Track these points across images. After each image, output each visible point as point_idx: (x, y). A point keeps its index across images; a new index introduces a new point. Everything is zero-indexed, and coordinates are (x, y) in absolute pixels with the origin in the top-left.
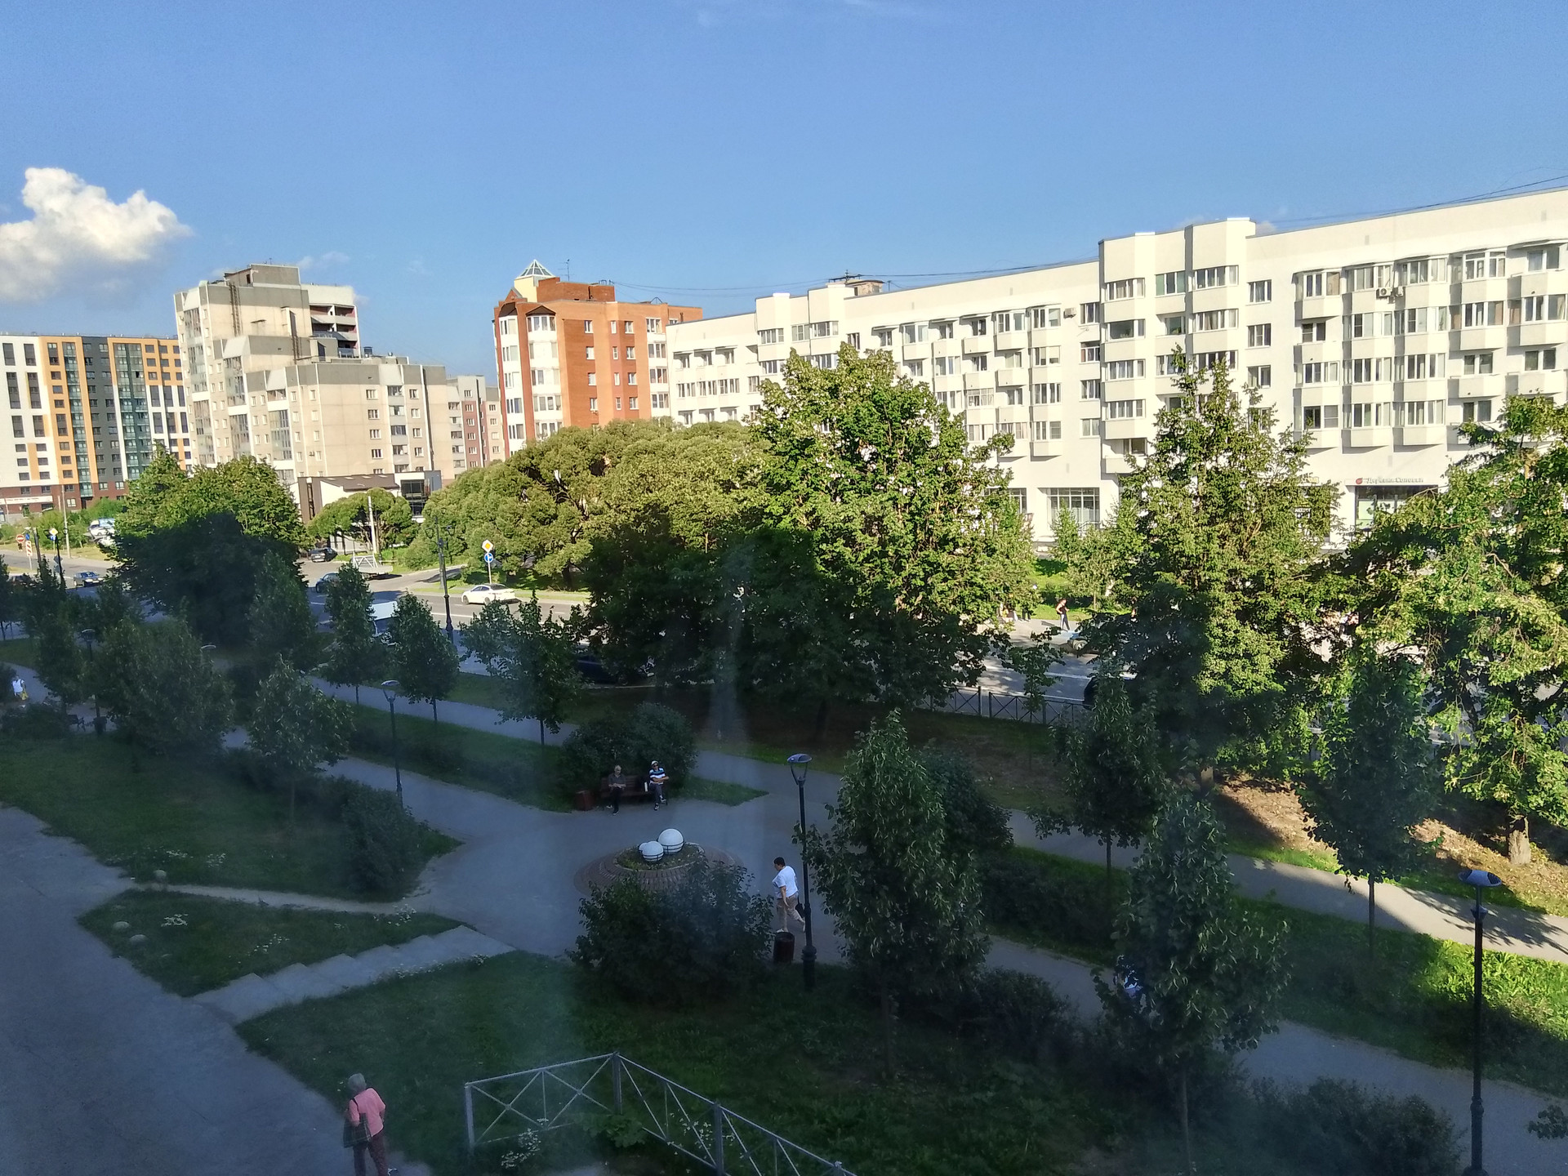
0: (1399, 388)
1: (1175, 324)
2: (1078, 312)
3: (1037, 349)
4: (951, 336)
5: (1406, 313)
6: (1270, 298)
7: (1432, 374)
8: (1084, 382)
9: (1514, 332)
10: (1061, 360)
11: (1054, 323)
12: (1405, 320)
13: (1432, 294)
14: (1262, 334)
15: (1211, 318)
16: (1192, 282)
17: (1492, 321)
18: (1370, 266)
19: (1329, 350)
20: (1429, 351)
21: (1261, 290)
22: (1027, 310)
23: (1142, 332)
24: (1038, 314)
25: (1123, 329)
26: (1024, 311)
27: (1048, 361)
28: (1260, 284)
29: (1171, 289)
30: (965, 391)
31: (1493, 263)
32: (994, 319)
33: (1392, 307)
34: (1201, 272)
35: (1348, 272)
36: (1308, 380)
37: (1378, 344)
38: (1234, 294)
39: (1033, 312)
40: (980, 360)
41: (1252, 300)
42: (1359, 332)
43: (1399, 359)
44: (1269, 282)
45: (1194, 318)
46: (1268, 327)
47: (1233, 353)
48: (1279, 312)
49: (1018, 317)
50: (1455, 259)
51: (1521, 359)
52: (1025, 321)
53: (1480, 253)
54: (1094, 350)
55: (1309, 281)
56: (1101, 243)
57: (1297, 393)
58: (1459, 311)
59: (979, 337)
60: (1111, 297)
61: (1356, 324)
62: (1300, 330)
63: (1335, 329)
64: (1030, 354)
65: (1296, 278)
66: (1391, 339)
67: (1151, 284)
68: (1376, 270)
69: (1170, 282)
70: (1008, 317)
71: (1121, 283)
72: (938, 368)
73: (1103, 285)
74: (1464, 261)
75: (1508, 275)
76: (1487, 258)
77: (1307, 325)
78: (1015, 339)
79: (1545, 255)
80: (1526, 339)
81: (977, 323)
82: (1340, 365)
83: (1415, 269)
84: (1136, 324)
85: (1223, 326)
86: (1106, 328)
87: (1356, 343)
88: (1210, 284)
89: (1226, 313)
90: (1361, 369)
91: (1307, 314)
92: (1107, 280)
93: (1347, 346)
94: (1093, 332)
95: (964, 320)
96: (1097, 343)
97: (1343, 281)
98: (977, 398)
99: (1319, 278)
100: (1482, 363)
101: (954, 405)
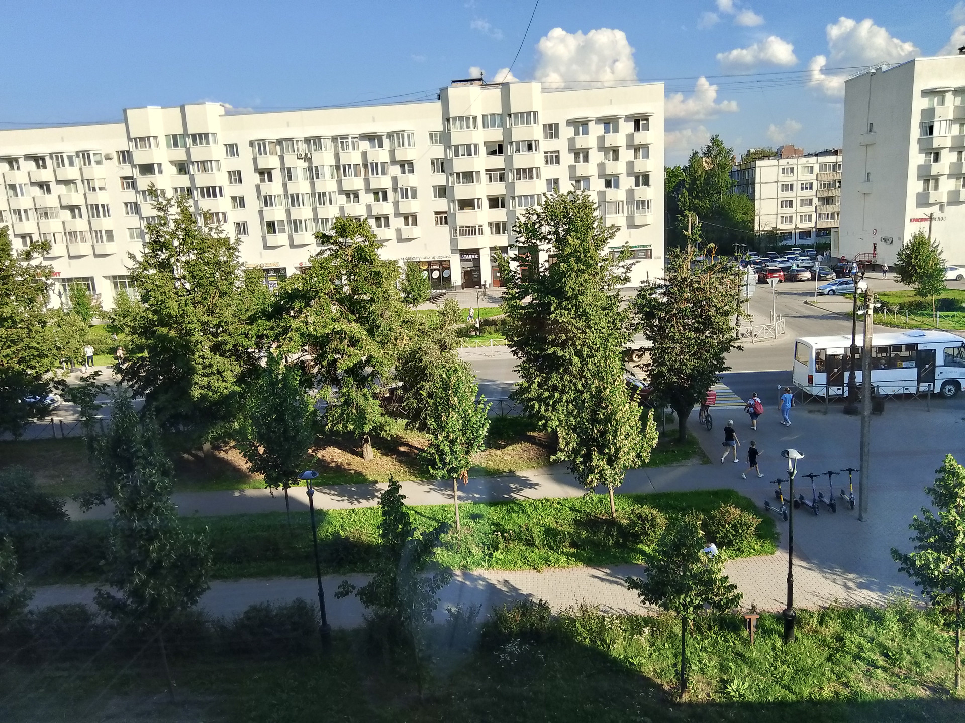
0: (315, 210)
1: (182, 168)
2: (115, 155)
3: (88, 180)
4: (18, 168)
5: (314, 168)
6: (238, 155)
7: (331, 203)
8: (126, 204)
9: (367, 181)
10: (107, 188)
11: (98, 163)
12: (314, 173)
13: (325, 158)
14: (236, 176)
15: (204, 165)
16: (189, 141)
17: (356, 175)
18: (291, 139)
19: (275, 188)
20: (328, 190)
21: (232, 149)
22: (77, 153)
23: (160, 172)
24: (85, 155)
25: (147, 169)
26: (75, 154)
27: (97, 189)
28: (231, 145)
29: (176, 145)
30: (36, 209)
31: (353, 143)
32: (51, 158)
33: (306, 165)
34: (194, 136)
35: (280, 142)
36: (266, 205)
37: (301, 186)
38: (216, 151)
39: (81, 155)
40: (44, 186)
41: (227, 155)
42: (290, 178)
43: (313, 194)
44: (236, 145)
45: (193, 165)
46: (239, 172)
47: (220, 188)
48: (244, 162)
49: (70, 158)
50: (334, 139)
51: (372, 196)
52: (76, 160)
53: (345, 137)
54: (129, 182)
55: (259, 145)
56: (125, 111)
57: (261, 213)
58: (340, 169)
59: (42, 171)
60: (137, 148)
61: (288, 174)
62: (258, 175)
63: (277, 175)
64: (83, 183)
65: (252, 143)
66: (307, 183)
67: (162, 141)
68: (295, 142)
69: (175, 141)
70: (62, 157)
71: (142, 139)
72: (11, 192)
73: (130, 139)
74: (339, 140)
75: (361, 150)
76: (350, 140)
77: (261, 172)
78: (71, 172)
79: (377, 141)
80: (373, 186)
81: (38, 160)
82: (283, 197)
83: (315, 143)
84: (156, 166)
85: (212, 171)
86: (136, 168)
87: (289, 184)
88: (201, 143)
89: (213, 162)
90: (294, 200)
91: (261, 166)
92: (132, 136)
93: (285, 186)
94: (127, 170)
95: (27, 157)
96: (131, 178)
97: (278, 147)
98: (46, 214)
99: (264, 144)
100: (354, 198)
101: (28, 219)
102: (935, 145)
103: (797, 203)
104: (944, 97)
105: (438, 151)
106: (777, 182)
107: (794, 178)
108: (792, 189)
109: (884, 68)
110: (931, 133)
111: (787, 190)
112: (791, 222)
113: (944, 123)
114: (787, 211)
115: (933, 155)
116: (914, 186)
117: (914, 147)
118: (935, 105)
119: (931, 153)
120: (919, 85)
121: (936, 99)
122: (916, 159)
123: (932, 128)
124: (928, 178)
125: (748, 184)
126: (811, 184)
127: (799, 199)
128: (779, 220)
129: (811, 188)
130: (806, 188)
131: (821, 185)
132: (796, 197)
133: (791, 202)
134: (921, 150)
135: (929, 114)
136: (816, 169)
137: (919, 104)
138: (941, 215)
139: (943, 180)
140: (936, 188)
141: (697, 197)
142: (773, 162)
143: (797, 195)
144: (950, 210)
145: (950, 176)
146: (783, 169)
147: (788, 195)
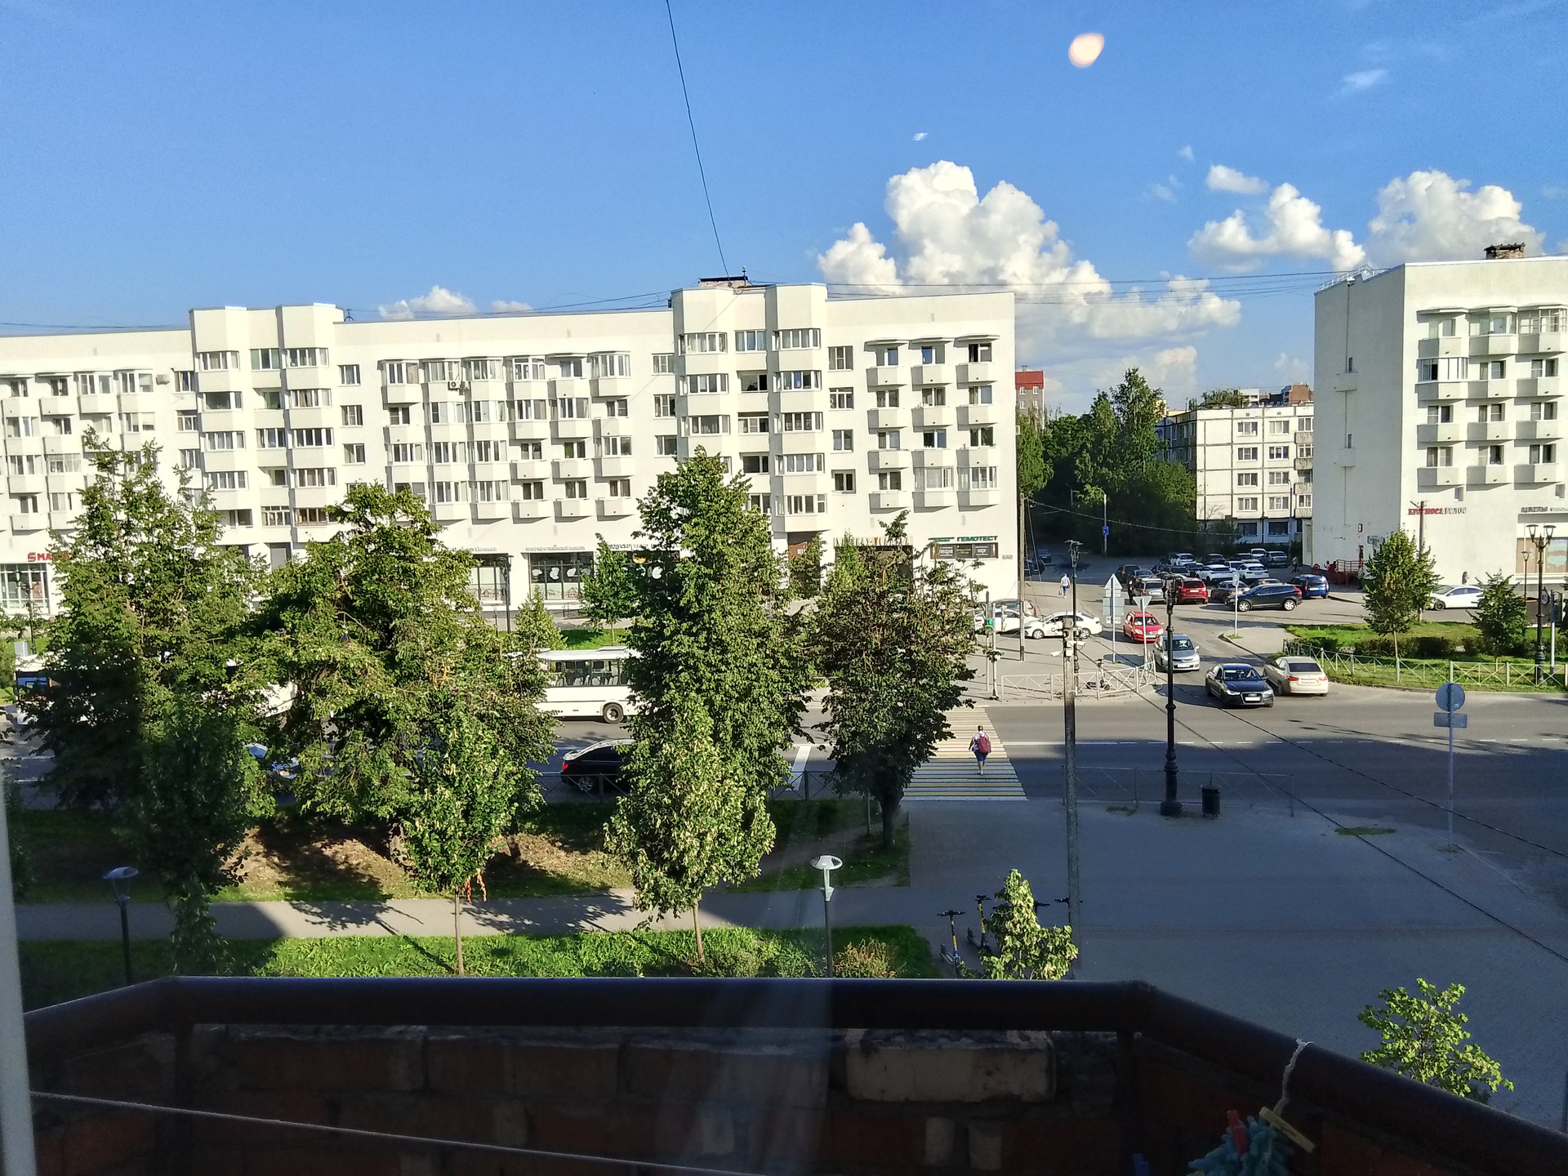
0: (472, 468)
1: (274, 398)
2: (172, 377)
3: (128, 415)
4: (26, 394)
5: (473, 404)
6: (359, 382)
7: (497, 458)
8: (183, 451)
9: (554, 425)
10: (156, 427)
11: (147, 388)
12: (474, 411)
13: (492, 390)
14: (354, 414)
15: (305, 396)
16: (286, 359)
17: (537, 417)
18: (441, 360)
19: (412, 432)
20: (493, 438)
21: (351, 373)
22: (115, 373)
23: (239, 404)
24: (127, 377)
25: (219, 400)
26: (112, 374)
27: (141, 428)
28: (349, 367)
29: (266, 364)
30: (46, 455)
31: (535, 368)
32: (76, 379)
33: (462, 399)
34: (293, 351)
35: (424, 364)
36: (397, 459)
37: (453, 430)
38: (325, 375)
39: (120, 376)
40: (62, 422)
41: (343, 382)
42: (436, 419)
43: (470, 444)
44: (358, 366)
45: (289, 395)
46: (359, 408)
47: (328, 431)
48: (368, 393)
49: (105, 381)
50: (507, 361)
51: (561, 448)
52: (113, 383)
53: (523, 359)
54: (191, 419)
55: (392, 369)
56: (191, 312)
57: (388, 470)
58: (515, 407)
59: (60, 398)
60: (206, 368)
61: (434, 412)
62: (387, 413)
63: (416, 412)
64: (121, 418)
65: (381, 365)
66: (462, 428)
67: (245, 358)
68: (446, 365)
69: (265, 358)
70: (92, 379)
71: (214, 354)
72: (11, 429)
73: (196, 354)
74: (516, 363)
75: (547, 380)
76: (530, 363)
77: (393, 409)
78: (102, 402)
79: (572, 365)
80: (563, 433)
81: (57, 382)
82: (424, 446)
83: (476, 367)
84: (232, 396)
85: (317, 404)
86: (202, 397)
87: (434, 427)
88: (304, 363)
89: (319, 391)
90: (440, 451)
91: (393, 399)
92: (199, 350)
93: (428, 429)
94: (189, 401)
95: (40, 377)
96: (195, 412)
97: (421, 372)
98: (60, 464)
99: (399, 367)
100: (536, 450)
101: (32, 471)
102: (1442, 396)
103: (1263, 478)
104: (1453, 322)
105: (667, 384)
106: (1231, 444)
107: (1259, 439)
108: (1255, 456)
109: (1366, 275)
110: (1435, 376)
111: (1247, 457)
112: (1255, 507)
113: (1453, 362)
114: (1248, 490)
115: (1440, 409)
116: (1413, 458)
117: (1410, 398)
118: (1440, 336)
119: (1437, 407)
120: (1413, 304)
121: (1441, 325)
122: (1414, 415)
123: (1435, 368)
124: (1434, 447)
125: (1186, 447)
126: (1286, 449)
127: (1267, 472)
128: (1236, 503)
129: (1286, 455)
130: (1279, 455)
131: (1302, 450)
132: (1263, 468)
133: (1255, 476)
134: (1422, 403)
135: (1430, 348)
136: (1294, 425)
137: (1414, 333)
138: (1457, 504)
139: (1458, 450)
140: (1449, 462)
141: (1105, 464)
142: (1225, 413)
143: (1263, 464)
144: (1473, 497)
145: (1470, 444)
146: (1240, 424)
147: (1249, 465)
